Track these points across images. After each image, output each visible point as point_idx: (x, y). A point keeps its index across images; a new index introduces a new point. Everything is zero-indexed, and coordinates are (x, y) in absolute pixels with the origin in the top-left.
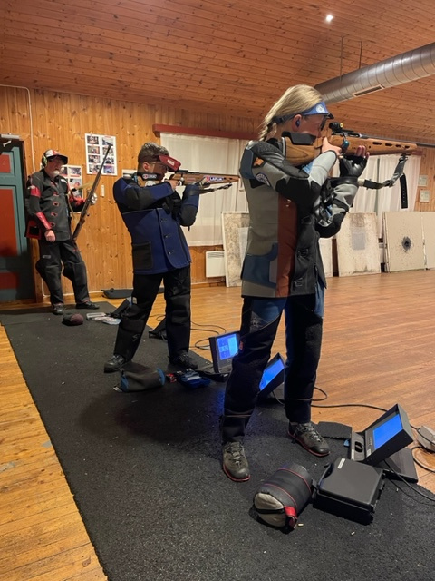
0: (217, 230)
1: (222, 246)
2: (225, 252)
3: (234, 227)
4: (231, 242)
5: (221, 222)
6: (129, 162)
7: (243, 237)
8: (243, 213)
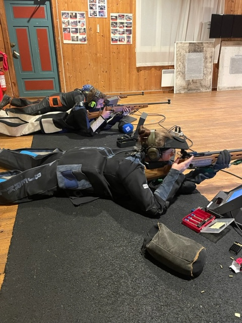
1: (173, 66)
2: (175, 70)
3: (183, 52)
4: (180, 63)
5: (174, 49)
6: (115, 8)
7: (189, 59)
8: (190, 43)
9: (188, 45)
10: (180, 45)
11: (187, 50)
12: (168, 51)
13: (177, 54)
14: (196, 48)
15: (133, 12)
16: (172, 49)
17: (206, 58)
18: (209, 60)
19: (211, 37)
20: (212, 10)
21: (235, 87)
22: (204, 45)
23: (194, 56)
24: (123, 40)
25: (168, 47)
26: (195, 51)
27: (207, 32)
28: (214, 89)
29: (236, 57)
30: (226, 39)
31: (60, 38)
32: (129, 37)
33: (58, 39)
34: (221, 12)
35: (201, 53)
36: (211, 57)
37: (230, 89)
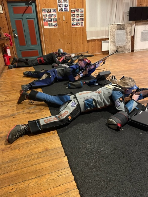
0: (107, 32)
3: (114, 30)
4: (112, 36)
5: (108, 28)
6: (73, 5)
7: (117, 34)
9: (116, 25)
10: (111, 26)
11: (116, 29)
12: (105, 29)
13: (110, 32)
14: (121, 27)
15: (84, 7)
16: (107, 29)
17: (127, 33)
18: (129, 34)
19: (129, 20)
20: (129, 4)
21: (144, 49)
22: (126, 25)
23: (120, 32)
24: (79, 24)
25: (105, 27)
26: (121, 29)
27: (127, 17)
28: (132, 51)
29: (144, 32)
30: (138, 21)
31: (42, 25)
32: (82, 23)
33: (40, 25)
34: (135, 5)
35: (124, 30)
36: (130, 32)
37: (141, 51)
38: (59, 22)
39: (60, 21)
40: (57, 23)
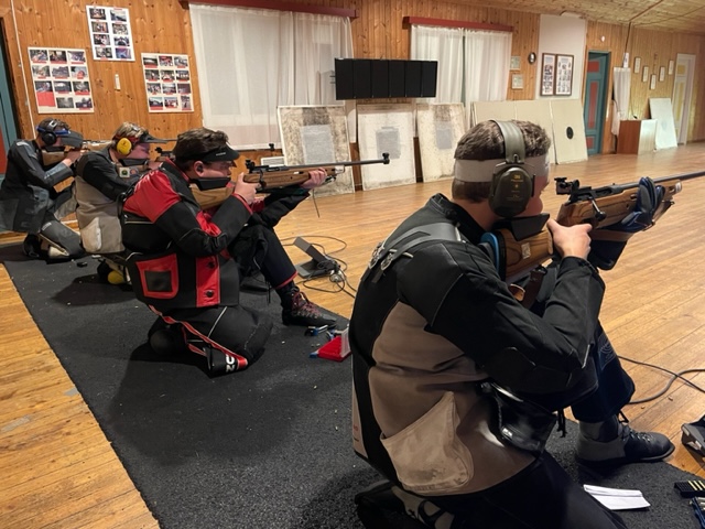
0: (273, 129)
3: (295, 125)
5: (278, 119)
6: (149, 43)
7: (306, 137)
8: (304, 109)
9: (301, 111)
10: (286, 111)
11: (302, 121)
12: (266, 124)
13: (284, 129)
14: (315, 117)
15: (189, 52)
16: (273, 121)
17: (336, 135)
18: (342, 137)
19: (339, 97)
20: (332, 48)
21: (391, 183)
22: (329, 111)
23: (315, 130)
24: (174, 104)
25: (266, 115)
26: (315, 122)
27: (329, 89)
28: (359, 188)
29: (383, 131)
30: (363, 100)
31: (28, 103)
32: (185, 99)
33: (23, 104)
34: (349, 53)
35: (326, 126)
36: (344, 132)
37: (384, 186)
38: (98, 96)
39: (105, 89)
40: (91, 96)
